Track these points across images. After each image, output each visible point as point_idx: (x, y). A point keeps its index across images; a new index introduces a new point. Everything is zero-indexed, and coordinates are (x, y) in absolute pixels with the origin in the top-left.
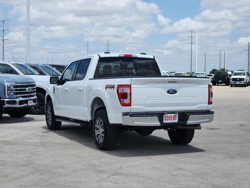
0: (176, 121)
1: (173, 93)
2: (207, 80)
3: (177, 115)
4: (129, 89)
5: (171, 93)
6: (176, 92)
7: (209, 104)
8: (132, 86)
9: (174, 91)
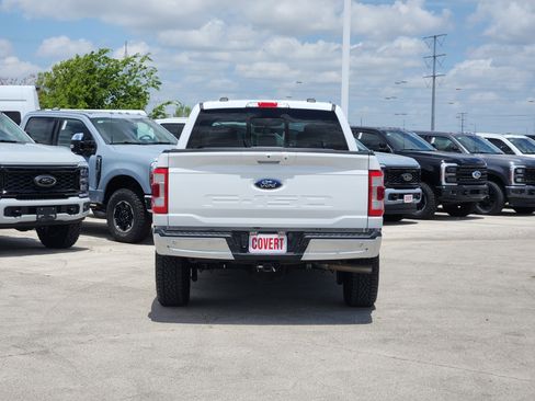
0: (283, 250)
1: (270, 188)
2: (362, 159)
3: (285, 238)
4: (162, 176)
5: (264, 188)
6: (278, 185)
7: (369, 215)
8: (170, 170)
9: (274, 182)
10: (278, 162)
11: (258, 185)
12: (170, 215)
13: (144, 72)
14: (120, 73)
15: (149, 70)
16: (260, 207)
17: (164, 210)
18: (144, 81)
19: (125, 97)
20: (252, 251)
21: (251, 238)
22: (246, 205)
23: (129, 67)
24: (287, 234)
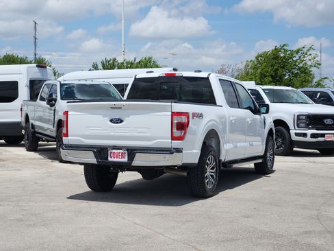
5: (114, 123)
9: (119, 119)
10: (121, 108)
11: (111, 121)
12: (69, 138)
13: (310, 57)
14: (294, 59)
15: (313, 56)
16: (112, 134)
17: (67, 135)
18: (309, 63)
19: (297, 73)
20: (110, 159)
21: (109, 152)
22: (105, 133)
23: (299, 54)
24: (128, 150)
